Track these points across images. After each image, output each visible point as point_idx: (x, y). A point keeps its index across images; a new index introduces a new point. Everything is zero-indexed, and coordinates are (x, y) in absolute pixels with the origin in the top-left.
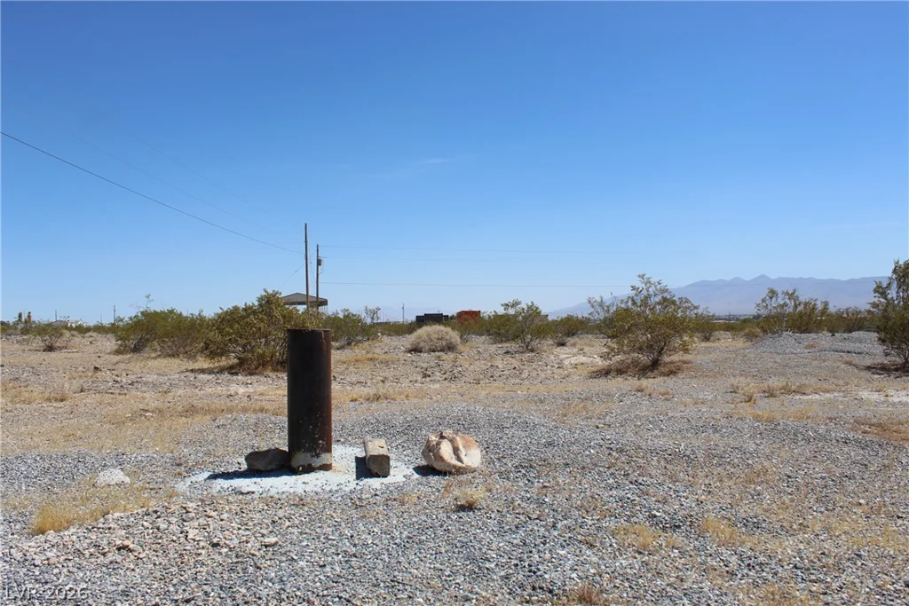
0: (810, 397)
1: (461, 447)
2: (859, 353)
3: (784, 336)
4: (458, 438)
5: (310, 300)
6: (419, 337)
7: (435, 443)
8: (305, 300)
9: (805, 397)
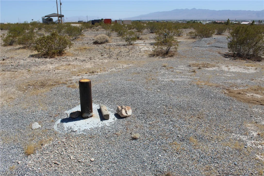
0: (210, 69)
1: (127, 111)
2: (222, 48)
3: (202, 40)
4: (126, 108)
5: (59, 15)
6: (97, 38)
7: (120, 110)
8: (57, 15)
9: (208, 69)
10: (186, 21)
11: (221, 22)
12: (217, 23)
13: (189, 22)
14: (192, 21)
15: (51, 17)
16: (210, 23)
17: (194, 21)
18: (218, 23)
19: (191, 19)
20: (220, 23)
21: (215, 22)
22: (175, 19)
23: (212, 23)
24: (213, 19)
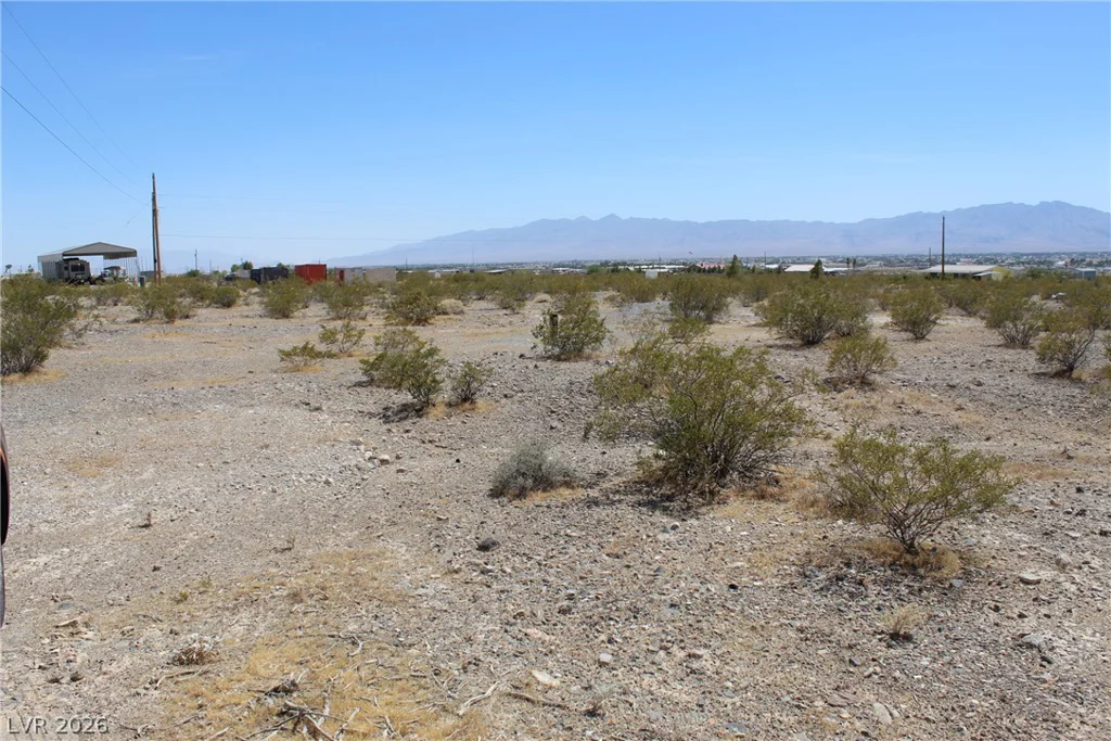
10: (583, 267)
11: (715, 268)
12: (700, 270)
13: (597, 271)
14: (606, 264)
15: (80, 258)
16: (674, 270)
17: (616, 265)
18: (704, 269)
19: (604, 259)
20: (712, 271)
21: (694, 266)
22: (539, 260)
23: (683, 270)
24: (689, 257)
